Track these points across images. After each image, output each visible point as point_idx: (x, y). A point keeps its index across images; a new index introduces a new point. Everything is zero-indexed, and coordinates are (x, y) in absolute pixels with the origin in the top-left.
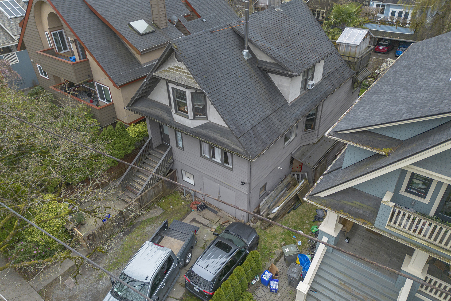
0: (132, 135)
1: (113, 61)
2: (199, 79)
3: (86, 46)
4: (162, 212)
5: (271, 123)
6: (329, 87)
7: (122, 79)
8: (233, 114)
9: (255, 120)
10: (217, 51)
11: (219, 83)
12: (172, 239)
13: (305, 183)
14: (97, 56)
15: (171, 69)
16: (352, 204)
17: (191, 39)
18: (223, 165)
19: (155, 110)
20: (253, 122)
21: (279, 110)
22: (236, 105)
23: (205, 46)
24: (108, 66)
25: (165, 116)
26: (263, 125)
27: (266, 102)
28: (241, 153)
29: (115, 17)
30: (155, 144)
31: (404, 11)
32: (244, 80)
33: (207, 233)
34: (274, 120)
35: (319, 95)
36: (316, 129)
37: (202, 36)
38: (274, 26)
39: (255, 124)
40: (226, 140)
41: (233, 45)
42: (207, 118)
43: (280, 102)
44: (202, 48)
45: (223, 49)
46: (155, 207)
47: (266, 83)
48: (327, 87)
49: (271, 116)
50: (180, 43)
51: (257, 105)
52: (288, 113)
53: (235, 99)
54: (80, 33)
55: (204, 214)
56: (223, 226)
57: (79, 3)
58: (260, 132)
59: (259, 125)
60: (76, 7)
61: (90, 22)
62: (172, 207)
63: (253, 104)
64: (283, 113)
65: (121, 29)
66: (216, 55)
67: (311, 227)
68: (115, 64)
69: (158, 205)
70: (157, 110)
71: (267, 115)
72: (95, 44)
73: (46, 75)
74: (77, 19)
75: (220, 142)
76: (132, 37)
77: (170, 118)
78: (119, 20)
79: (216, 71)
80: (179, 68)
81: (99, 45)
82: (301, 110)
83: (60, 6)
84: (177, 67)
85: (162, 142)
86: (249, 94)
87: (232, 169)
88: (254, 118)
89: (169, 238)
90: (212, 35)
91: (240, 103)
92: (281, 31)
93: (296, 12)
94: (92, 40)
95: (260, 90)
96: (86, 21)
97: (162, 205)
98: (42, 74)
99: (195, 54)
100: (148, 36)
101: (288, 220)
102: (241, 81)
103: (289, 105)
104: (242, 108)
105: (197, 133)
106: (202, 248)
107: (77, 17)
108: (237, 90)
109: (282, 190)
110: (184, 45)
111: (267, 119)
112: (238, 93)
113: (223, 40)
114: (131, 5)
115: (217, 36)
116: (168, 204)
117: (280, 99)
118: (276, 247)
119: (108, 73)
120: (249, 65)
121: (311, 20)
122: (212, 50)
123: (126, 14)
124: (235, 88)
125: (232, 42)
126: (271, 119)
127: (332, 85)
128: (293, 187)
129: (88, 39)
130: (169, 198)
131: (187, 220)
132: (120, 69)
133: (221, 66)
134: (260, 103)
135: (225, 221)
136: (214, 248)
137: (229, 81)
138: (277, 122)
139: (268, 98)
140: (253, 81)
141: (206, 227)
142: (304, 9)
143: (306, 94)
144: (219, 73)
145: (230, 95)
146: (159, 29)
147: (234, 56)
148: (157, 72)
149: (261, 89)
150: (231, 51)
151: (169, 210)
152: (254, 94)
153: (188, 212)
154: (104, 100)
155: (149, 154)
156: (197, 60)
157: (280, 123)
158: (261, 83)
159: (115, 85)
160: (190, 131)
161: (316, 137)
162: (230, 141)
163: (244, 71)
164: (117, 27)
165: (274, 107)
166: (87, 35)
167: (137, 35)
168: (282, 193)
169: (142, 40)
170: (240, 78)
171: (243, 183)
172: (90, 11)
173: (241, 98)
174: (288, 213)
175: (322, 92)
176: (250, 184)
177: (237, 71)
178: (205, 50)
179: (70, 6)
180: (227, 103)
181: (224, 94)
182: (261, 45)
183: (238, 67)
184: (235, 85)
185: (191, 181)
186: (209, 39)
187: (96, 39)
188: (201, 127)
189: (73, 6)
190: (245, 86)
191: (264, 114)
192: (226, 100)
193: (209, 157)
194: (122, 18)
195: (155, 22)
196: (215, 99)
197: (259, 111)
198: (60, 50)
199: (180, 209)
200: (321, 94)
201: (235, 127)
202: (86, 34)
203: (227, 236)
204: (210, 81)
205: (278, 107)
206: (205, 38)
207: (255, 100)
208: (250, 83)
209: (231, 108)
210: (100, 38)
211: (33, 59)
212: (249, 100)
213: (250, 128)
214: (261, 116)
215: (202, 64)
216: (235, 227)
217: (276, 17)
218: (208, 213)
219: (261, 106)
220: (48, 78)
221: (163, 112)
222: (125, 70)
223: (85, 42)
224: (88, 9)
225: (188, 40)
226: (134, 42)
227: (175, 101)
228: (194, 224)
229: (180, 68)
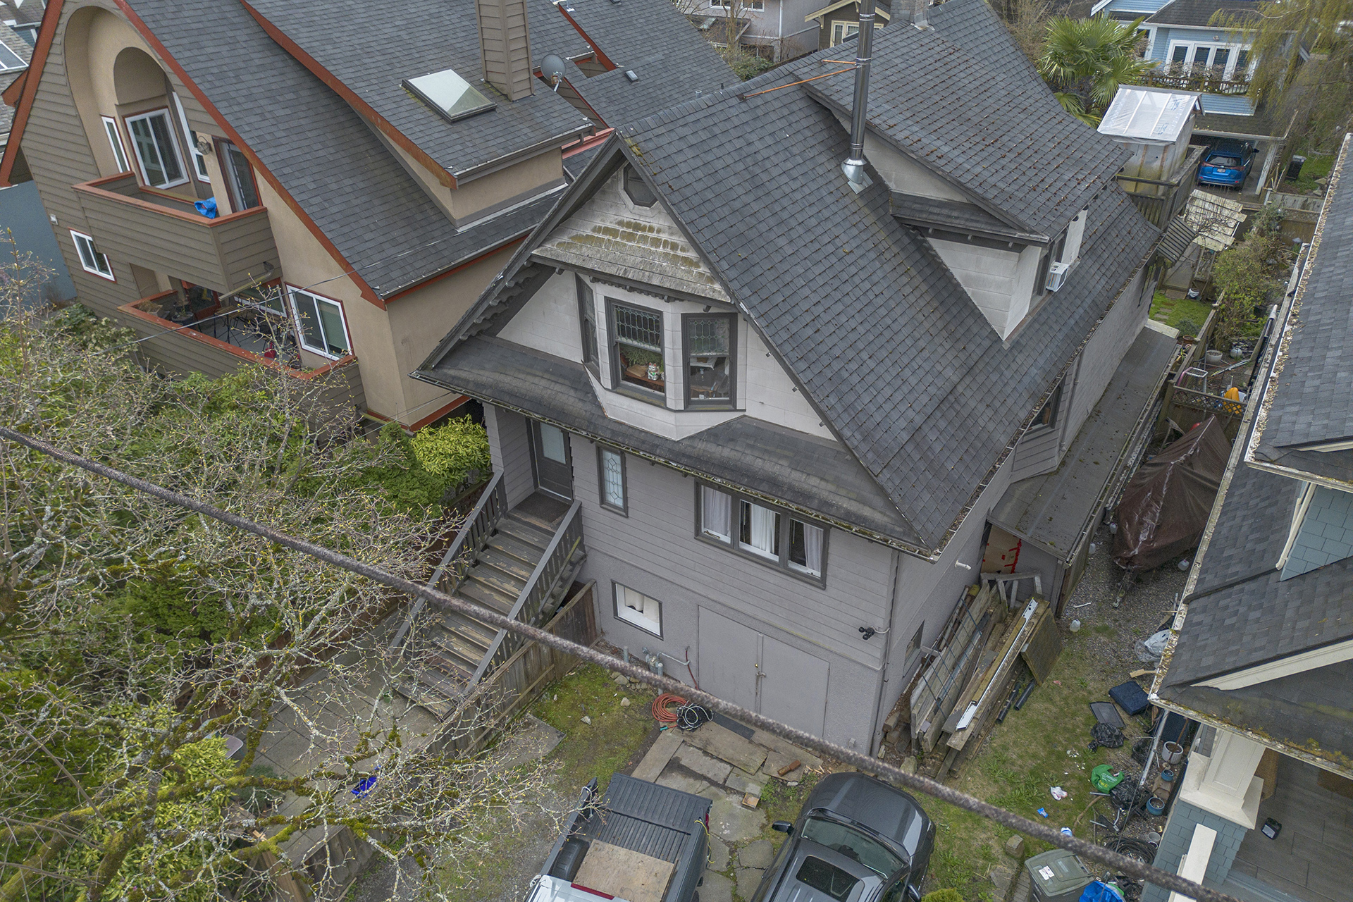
0: (432, 466)
1: (357, 210)
2: (725, 265)
3: (265, 161)
4: (556, 741)
5: (965, 413)
6: (1103, 282)
7: (394, 275)
8: (845, 388)
9: (917, 407)
10: (768, 164)
11: (788, 278)
12: (621, 852)
13: (1041, 611)
14: (304, 197)
15: (607, 231)
17: (681, 122)
18: (786, 566)
19: (530, 378)
20: (911, 414)
21: (981, 365)
22: (850, 353)
23: (729, 147)
24: (346, 230)
25: (568, 399)
26: (942, 424)
27: (936, 340)
28: (879, 528)
29: (357, 63)
30: (514, 496)
31: (1213, 46)
32: (862, 262)
33: (732, 816)
34: (972, 404)
35: (1081, 311)
36: (1060, 424)
37: (713, 110)
38: (929, 77)
39: (919, 420)
40: (814, 481)
41: (812, 142)
42: (733, 401)
43: (978, 340)
44: (719, 153)
45: (782, 156)
46: (527, 725)
47: (928, 271)
48: (1098, 284)
49: (960, 389)
50: (649, 135)
51: (914, 351)
52: (1008, 374)
53: (842, 333)
54: (239, 115)
55: (708, 743)
56: (784, 784)
57: (229, 15)
58: (937, 447)
59: (931, 422)
60: (220, 29)
61: (273, 80)
62: (587, 719)
63: (901, 349)
64: (994, 377)
65: (380, 103)
66: (765, 177)
67: (1089, 770)
68: (364, 222)
69: (537, 715)
70: (536, 380)
71: (948, 387)
72: (294, 153)
73: (103, 268)
74: (225, 68)
75: (791, 488)
76: (422, 128)
77: (588, 407)
78: (371, 71)
79: (772, 236)
80: (637, 227)
81: (308, 157)
82: (1041, 362)
83: (164, 23)
84: (628, 225)
85: (536, 485)
86: (883, 311)
87: (822, 583)
88: (911, 398)
89: (608, 847)
90: (743, 105)
91: (860, 345)
92: (955, 97)
94: (283, 141)
95: (912, 299)
96: (258, 76)
97: (551, 715)
98: (90, 263)
99: (699, 174)
100: (472, 123)
101: (1005, 748)
102: (853, 270)
103: (1006, 346)
104: (872, 364)
105: (698, 459)
106: (726, 875)
107: (227, 61)
108: (847, 300)
109: (970, 641)
110: (662, 141)
111: (951, 398)
112: (851, 311)
113: (780, 124)
114: (405, 22)
115: (760, 112)
116: (573, 707)
117: (975, 329)
118: (988, 857)
119: (345, 254)
120: (867, 211)
121: (1016, 63)
122: (749, 161)
123: (390, 51)
124: (838, 295)
125: (808, 133)
126: (963, 400)
127: (1109, 274)
128: (1000, 627)
129: (268, 137)
130: (573, 684)
131: (648, 770)
132: (382, 239)
133: (785, 215)
134: (922, 343)
135: (787, 764)
136: (796, 887)
137: (818, 269)
138: (981, 407)
139: (940, 325)
140: (888, 268)
141: (722, 793)
143: (1044, 309)
144: (782, 242)
145: (826, 318)
146: (507, 102)
147: (821, 181)
148: (548, 246)
149: (917, 293)
150: (810, 165)
151: (579, 731)
152: (898, 311)
153: (650, 736)
154: (320, 345)
155: (495, 532)
156: (709, 195)
157: (990, 413)
158: (913, 272)
159: (368, 293)
160: (671, 451)
161: (1057, 449)
162: (831, 487)
163: (855, 232)
164: (365, 91)
165: (962, 356)
166: (267, 123)
167: (436, 122)
168: (970, 652)
169: (455, 136)
170: (849, 259)
171: (868, 633)
172: (266, 41)
173: (861, 330)
174: (999, 721)
175: (1089, 301)
176: (889, 636)
177: (836, 231)
178: (729, 160)
179: (201, 26)
180: (823, 348)
181: (808, 318)
182: (908, 142)
183: (838, 219)
184: (837, 283)
185: (649, 622)
186: (737, 122)
187: (295, 138)
188: (712, 434)
189: (209, 24)
190: (867, 285)
191: (939, 382)
192: (819, 338)
193: (727, 539)
194: (380, 64)
195: (492, 77)
196: (785, 336)
197: (921, 373)
198: (156, 178)
199: (617, 724)
200: (1085, 305)
201: (858, 436)
202: (258, 118)
203: (830, 834)
204: (758, 271)
205: (975, 357)
206: (722, 117)
207: (905, 332)
208: (880, 274)
209: (836, 366)
210: (309, 135)
211: (55, 211)
212: (888, 334)
213: (905, 436)
214: (932, 390)
215: (726, 211)
216: (845, 790)
218: (715, 734)
219: (926, 354)
220: (111, 277)
221: (557, 387)
222: (401, 240)
223: (260, 147)
224: (263, 35)
225: (671, 126)
226: (431, 144)
227: (614, 346)
228: (677, 782)
229: (643, 229)
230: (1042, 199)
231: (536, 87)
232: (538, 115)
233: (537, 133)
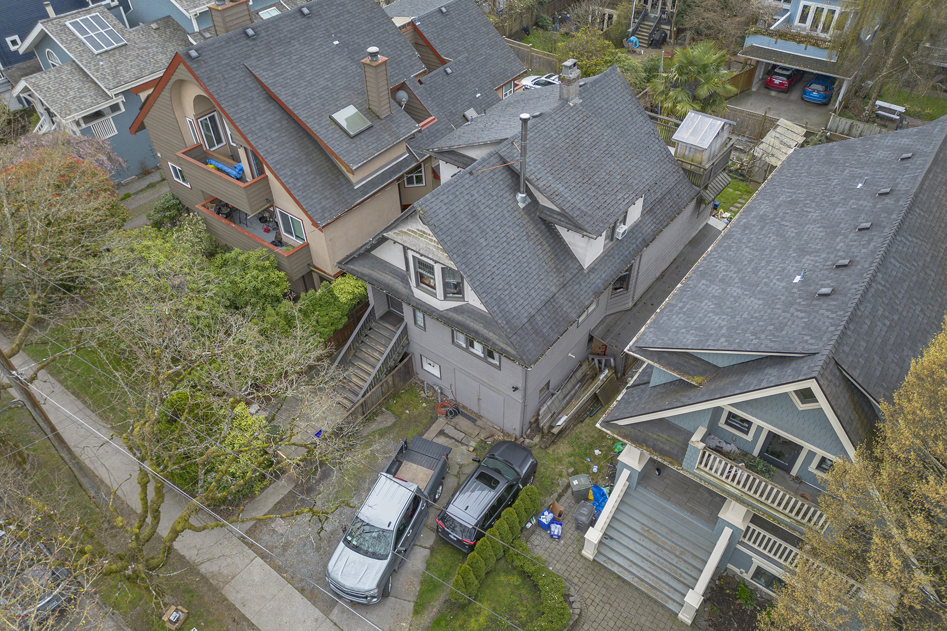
0: (343, 298)
1: (309, 183)
2: (455, 256)
3: (269, 163)
4: (394, 420)
5: (557, 306)
6: (653, 227)
7: (326, 215)
8: (502, 302)
9: (534, 307)
10: (480, 204)
11: (482, 257)
12: (415, 466)
13: (609, 375)
14: (286, 179)
15: (413, 231)
16: (658, 437)
17: (442, 193)
18: (486, 359)
19: (384, 274)
20: (531, 310)
21: (570, 283)
22: (507, 287)
23: (462, 200)
24: (304, 194)
25: (399, 286)
26: (545, 312)
27: (550, 274)
28: (512, 356)
29: (308, 107)
30: (378, 314)
31: (826, 7)
32: (518, 243)
33: (462, 454)
34: (562, 301)
35: (634, 245)
36: (631, 287)
37: (457, 183)
38: (567, 141)
39: (533, 312)
40: (491, 334)
41: (503, 187)
42: (463, 297)
43: (572, 270)
44: (457, 204)
45: (487, 198)
46: (382, 412)
47: (552, 241)
48: (648, 229)
49: (557, 295)
50: (428, 203)
51: (538, 281)
52: (584, 285)
53: (505, 277)
54: (257, 140)
55: (457, 424)
56: (486, 442)
57: (249, 83)
58: (540, 323)
59: (539, 313)
60: (245, 93)
61: (270, 117)
62: (407, 412)
63: (531, 281)
64: (577, 287)
65: (319, 130)
66: (477, 211)
67: (613, 444)
68: (312, 189)
69: (387, 409)
70: (387, 276)
71: (551, 295)
72: (281, 157)
73: (184, 180)
74: (249, 115)
75: (483, 336)
76: (338, 143)
77: (407, 291)
78: (314, 111)
79: (478, 238)
80: (424, 233)
81: (287, 158)
82: (604, 276)
83: (221, 94)
84: (421, 231)
85: (389, 307)
86: (526, 264)
87: (499, 368)
88: (532, 303)
89: (410, 463)
90: (472, 177)
91: (512, 282)
92: (577, 152)
93: (604, 99)
94: (276, 151)
95: (541, 256)
96: (263, 117)
97: (393, 409)
98: (177, 177)
99: (448, 216)
100: (362, 136)
101: (581, 433)
102: (514, 247)
103: (585, 272)
104: (516, 290)
105: (449, 319)
106: (456, 476)
107: (250, 110)
108: (509, 262)
109: (574, 387)
110: (432, 205)
111: (552, 300)
112: (510, 267)
113: (488, 182)
114: (330, 75)
115: (479, 178)
116: (402, 406)
117: (571, 266)
118: (561, 476)
119: (304, 207)
120: (525, 216)
122: (471, 205)
123: (324, 96)
124: (505, 260)
125: (501, 183)
126: (557, 301)
127: (658, 222)
128: (590, 381)
129: (269, 150)
130: (402, 396)
131: (430, 435)
132: (321, 197)
133: (485, 227)
134: (542, 277)
135: (488, 435)
136: (475, 482)
137: (496, 251)
138: (566, 302)
139: (553, 266)
140: (531, 243)
141: (459, 445)
142: (620, 88)
143: (613, 249)
144: (482, 240)
145: (497, 272)
146: (378, 120)
147: (505, 206)
149: (544, 253)
150: (500, 199)
151: (404, 417)
152: (533, 263)
153: (433, 420)
154: (292, 234)
155: (370, 329)
156: (451, 225)
157: (570, 304)
158: (544, 242)
159: (315, 224)
160: (439, 315)
161: (631, 300)
162: (497, 337)
163: (518, 228)
164: (312, 125)
165: (561, 280)
166: (268, 142)
167: (345, 138)
168: (573, 392)
169: (354, 145)
170: (512, 243)
171: (515, 389)
172: (266, 96)
173: (513, 275)
174: (582, 422)
175: (640, 240)
176: (525, 390)
177: (508, 230)
178: (462, 206)
179: (237, 92)
180: (494, 286)
181: (489, 274)
182: (545, 187)
183: (510, 223)
184: (505, 255)
185: (435, 371)
186: (467, 186)
187: (280, 148)
188: (455, 310)
189: (240, 91)
190: (520, 253)
191: (547, 294)
192: (493, 282)
193: (464, 345)
194: (318, 105)
195: (371, 107)
196: (478, 283)
197: (539, 291)
198: (211, 145)
199: (420, 414)
200: (638, 242)
201: (504, 322)
202: (265, 140)
203: (492, 463)
204: (469, 256)
205: (568, 279)
206: (461, 185)
207: (534, 273)
208: (527, 247)
209: (499, 293)
210: (287, 145)
211: (160, 152)
212: (525, 276)
213: (526, 320)
214: (543, 298)
215: (458, 231)
216: (502, 448)
217: (571, 120)
218: (460, 421)
219: (543, 281)
220: (189, 186)
221: (395, 280)
222: (329, 196)
223: (266, 156)
224: (264, 92)
225: (437, 196)
226: (343, 152)
227: (416, 273)
228: (441, 440)
229: (426, 234)
230: (600, 214)
231: (394, 108)
232: (393, 126)
233: (393, 138)
